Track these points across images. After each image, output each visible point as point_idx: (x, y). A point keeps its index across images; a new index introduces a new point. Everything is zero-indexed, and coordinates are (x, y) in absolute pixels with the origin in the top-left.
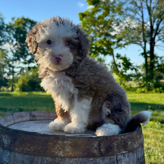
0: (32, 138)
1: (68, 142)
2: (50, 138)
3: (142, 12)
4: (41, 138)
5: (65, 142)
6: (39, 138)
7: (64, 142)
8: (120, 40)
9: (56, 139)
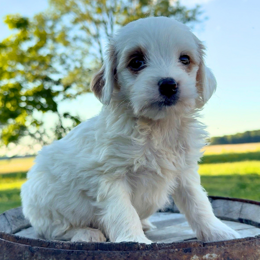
0: (128, 257)
1: (212, 256)
2: (172, 250)
3: (99, 43)
4: (150, 255)
5: (207, 256)
6: (144, 254)
7: (204, 257)
8: (67, 87)
9: (186, 251)
